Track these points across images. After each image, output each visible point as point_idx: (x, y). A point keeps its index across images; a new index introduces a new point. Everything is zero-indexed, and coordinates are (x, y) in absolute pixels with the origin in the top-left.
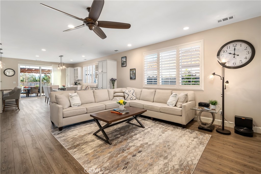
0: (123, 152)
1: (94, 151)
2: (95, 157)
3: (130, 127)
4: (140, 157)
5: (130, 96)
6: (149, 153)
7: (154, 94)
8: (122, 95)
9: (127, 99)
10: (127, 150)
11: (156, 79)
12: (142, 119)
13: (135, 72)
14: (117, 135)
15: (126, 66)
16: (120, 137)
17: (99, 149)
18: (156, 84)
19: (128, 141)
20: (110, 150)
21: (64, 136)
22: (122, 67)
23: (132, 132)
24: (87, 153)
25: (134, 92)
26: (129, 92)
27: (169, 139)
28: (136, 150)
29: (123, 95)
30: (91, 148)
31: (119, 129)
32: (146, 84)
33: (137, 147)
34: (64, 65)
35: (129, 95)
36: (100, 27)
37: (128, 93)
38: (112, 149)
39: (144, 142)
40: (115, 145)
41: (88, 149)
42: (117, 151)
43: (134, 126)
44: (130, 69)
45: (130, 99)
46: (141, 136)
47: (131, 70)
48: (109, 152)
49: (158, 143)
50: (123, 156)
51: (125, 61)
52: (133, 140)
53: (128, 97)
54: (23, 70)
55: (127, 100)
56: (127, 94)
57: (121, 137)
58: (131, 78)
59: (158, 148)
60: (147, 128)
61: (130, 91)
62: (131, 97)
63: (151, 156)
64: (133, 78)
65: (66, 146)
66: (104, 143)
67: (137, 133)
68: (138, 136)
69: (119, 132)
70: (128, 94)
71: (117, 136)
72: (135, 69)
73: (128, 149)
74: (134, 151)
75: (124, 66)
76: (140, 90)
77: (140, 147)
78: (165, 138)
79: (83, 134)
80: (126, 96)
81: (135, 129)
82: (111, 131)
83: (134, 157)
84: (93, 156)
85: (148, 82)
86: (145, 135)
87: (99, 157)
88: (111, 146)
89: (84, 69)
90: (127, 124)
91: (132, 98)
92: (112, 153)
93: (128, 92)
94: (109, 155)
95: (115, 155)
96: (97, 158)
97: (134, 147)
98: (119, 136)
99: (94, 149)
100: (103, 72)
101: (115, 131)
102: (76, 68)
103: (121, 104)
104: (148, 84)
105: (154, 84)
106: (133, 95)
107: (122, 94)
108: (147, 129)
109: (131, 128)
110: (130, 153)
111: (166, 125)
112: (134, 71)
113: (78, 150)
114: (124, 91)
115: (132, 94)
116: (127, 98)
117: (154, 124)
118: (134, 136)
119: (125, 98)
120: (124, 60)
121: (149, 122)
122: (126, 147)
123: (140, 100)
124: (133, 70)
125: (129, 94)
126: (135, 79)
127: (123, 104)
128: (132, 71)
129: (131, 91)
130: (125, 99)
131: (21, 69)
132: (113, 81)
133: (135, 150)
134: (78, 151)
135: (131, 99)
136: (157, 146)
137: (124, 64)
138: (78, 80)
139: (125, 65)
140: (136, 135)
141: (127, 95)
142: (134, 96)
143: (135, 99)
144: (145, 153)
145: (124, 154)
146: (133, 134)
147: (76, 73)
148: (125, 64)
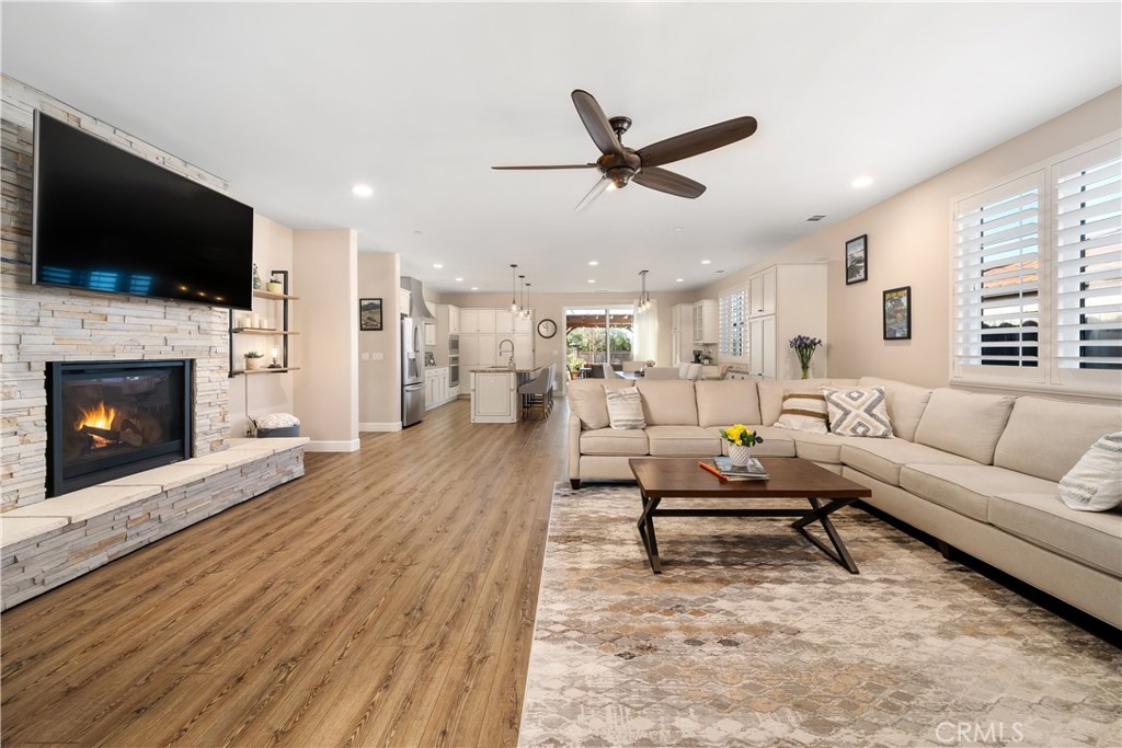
0: (669, 612)
1: (599, 569)
2: (583, 585)
3: (792, 547)
4: (712, 657)
5: (854, 419)
6: (759, 667)
7: (999, 422)
8: (816, 411)
9: (838, 431)
10: (691, 613)
11: (1033, 337)
12: (888, 538)
13: (905, 304)
14: (710, 554)
15: (866, 279)
16: (710, 564)
17: (614, 571)
18: (1035, 364)
19: (725, 590)
20: (638, 588)
21: (569, 505)
22: (848, 284)
23: (775, 567)
24: (576, 566)
25: (878, 400)
26: (849, 400)
27: (949, 674)
28: (720, 628)
29: (821, 412)
30: (597, 559)
31: (734, 540)
32: (978, 362)
33: (735, 623)
34: (648, 300)
35: (847, 413)
36: (660, 167)
37: (843, 400)
38: (650, 588)
39: (788, 624)
40: (669, 582)
41: (588, 559)
42: (657, 599)
43: (813, 550)
44: (885, 293)
45: (854, 430)
46: (800, 596)
47: (888, 296)
48: (630, 589)
49: (858, 657)
50: (656, 624)
51: (862, 254)
52: (748, 597)
53: (841, 420)
54: (573, 322)
55: (839, 434)
56: (837, 405)
57: (713, 567)
58: (888, 336)
59: (825, 675)
60: (870, 578)
61: (855, 395)
62: (860, 424)
63: (758, 679)
64: (898, 335)
65: (553, 530)
66: (645, 561)
67: (794, 578)
68: (783, 589)
69: (725, 548)
70: (844, 405)
71: (704, 558)
72: (909, 289)
73: (696, 613)
74: (709, 630)
75: (858, 278)
76: (922, 392)
77: (751, 629)
78: (925, 658)
79: (612, 516)
80: (834, 414)
81: (804, 562)
82: (700, 537)
83: (687, 646)
84: (582, 581)
85: (985, 351)
86: (829, 599)
87: (594, 589)
88: (656, 577)
89: (724, 305)
90: (790, 532)
91: (864, 426)
92: (636, 597)
93: (843, 396)
94: (624, 597)
95: (636, 608)
96: (587, 589)
97: (725, 618)
98: (712, 560)
99: (600, 565)
100: (762, 314)
101: (716, 539)
102: (698, 304)
103: (733, 441)
104: (984, 362)
105: (1025, 363)
106: (872, 415)
107: (816, 406)
108: (865, 582)
109: (789, 551)
110: (688, 627)
111: (1024, 610)
112: (904, 300)
113: (565, 550)
114: (825, 393)
115: (869, 411)
116: (838, 425)
117: (937, 575)
118: (766, 585)
119: (828, 424)
120: (857, 252)
121: (918, 560)
122: (693, 603)
123: (913, 441)
124: (899, 293)
125: (849, 408)
126: (909, 337)
127: (740, 442)
128: (892, 300)
129: (861, 395)
130: (829, 430)
131: (568, 317)
132: (804, 347)
133: (718, 630)
134: (563, 553)
135: (860, 430)
136: (833, 664)
137: (856, 272)
138: (706, 345)
139: (863, 276)
140: (782, 582)
141: (838, 413)
142: (878, 420)
143: (880, 433)
144: (742, 657)
145: (667, 618)
146: (774, 574)
147: (697, 320)
148: (862, 272)
